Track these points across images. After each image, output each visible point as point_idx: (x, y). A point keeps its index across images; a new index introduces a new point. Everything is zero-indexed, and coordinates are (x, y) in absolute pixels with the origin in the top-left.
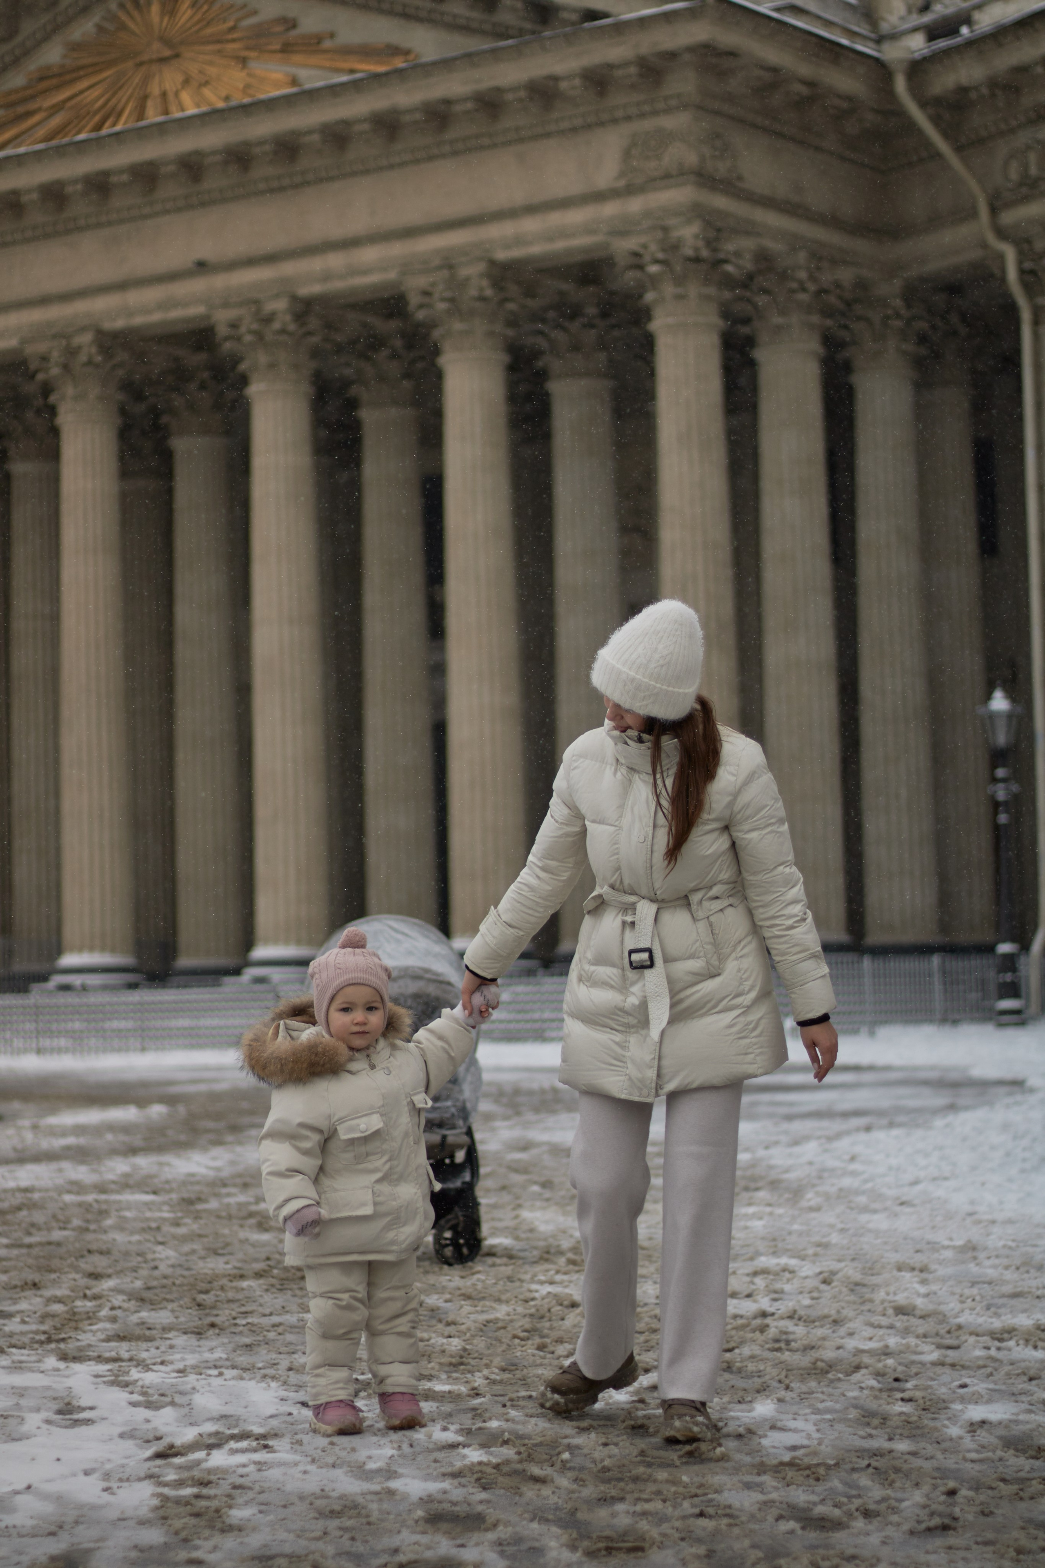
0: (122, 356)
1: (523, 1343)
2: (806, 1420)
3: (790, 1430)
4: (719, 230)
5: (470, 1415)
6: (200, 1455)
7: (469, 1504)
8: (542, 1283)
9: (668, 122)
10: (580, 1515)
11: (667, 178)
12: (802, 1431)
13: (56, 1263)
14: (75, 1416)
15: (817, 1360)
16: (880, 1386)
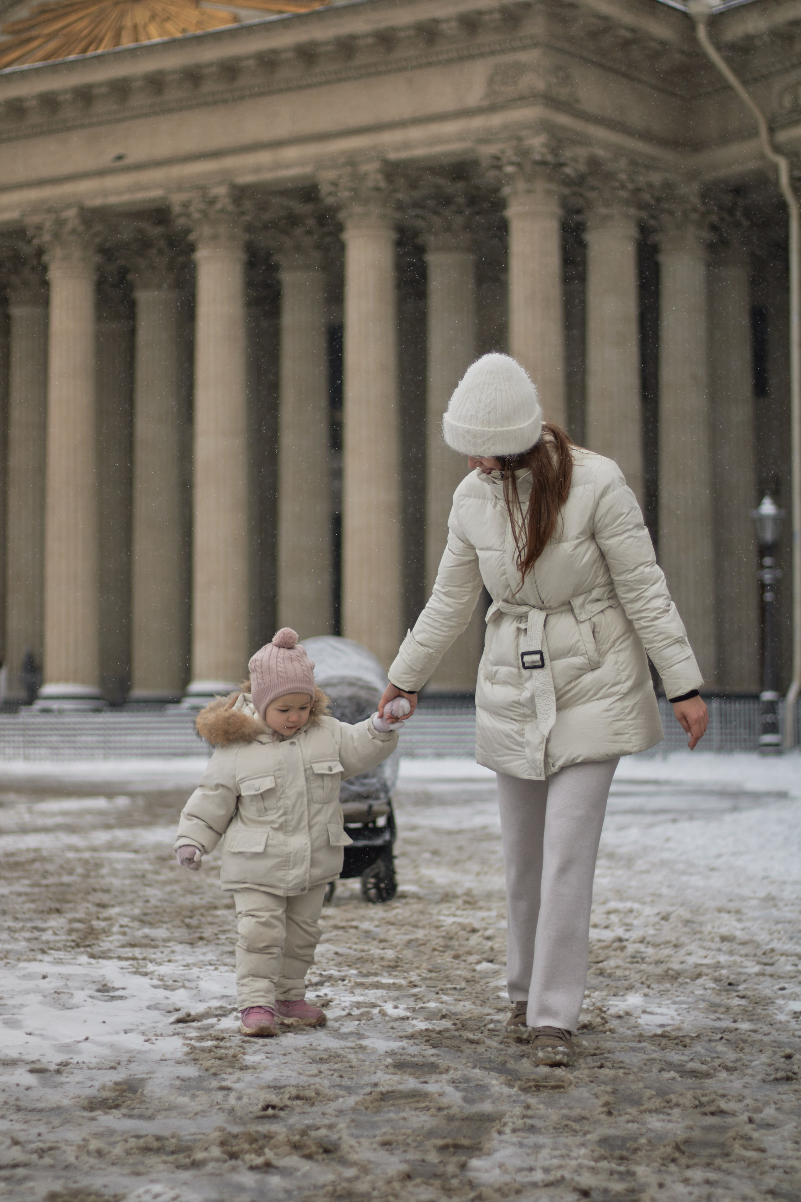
0: (98, 227)
1: (442, 954)
2: (668, 1008)
3: (657, 1014)
4: (559, 141)
5: (413, 999)
6: (213, 1020)
7: (424, 1057)
8: (448, 915)
9: (523, 57)
10: (508, 1065)
11: (522, 99)
12: (666, 1015)
13: (70, 897)
14: (112, 994)
15: (669, 969)
16: (718, 988)
